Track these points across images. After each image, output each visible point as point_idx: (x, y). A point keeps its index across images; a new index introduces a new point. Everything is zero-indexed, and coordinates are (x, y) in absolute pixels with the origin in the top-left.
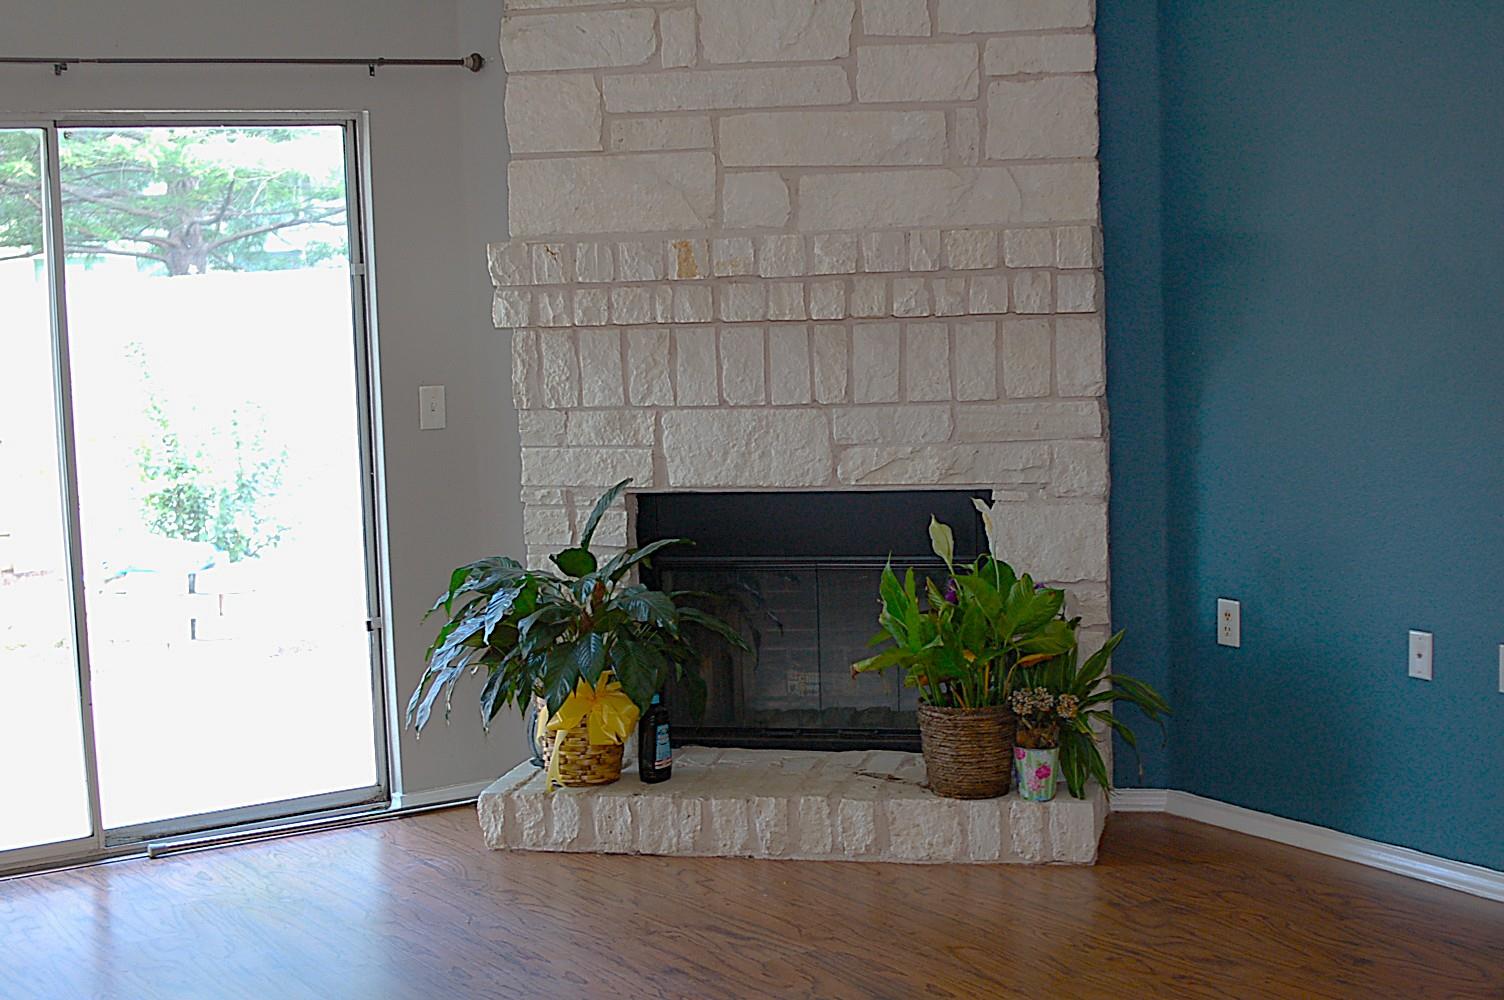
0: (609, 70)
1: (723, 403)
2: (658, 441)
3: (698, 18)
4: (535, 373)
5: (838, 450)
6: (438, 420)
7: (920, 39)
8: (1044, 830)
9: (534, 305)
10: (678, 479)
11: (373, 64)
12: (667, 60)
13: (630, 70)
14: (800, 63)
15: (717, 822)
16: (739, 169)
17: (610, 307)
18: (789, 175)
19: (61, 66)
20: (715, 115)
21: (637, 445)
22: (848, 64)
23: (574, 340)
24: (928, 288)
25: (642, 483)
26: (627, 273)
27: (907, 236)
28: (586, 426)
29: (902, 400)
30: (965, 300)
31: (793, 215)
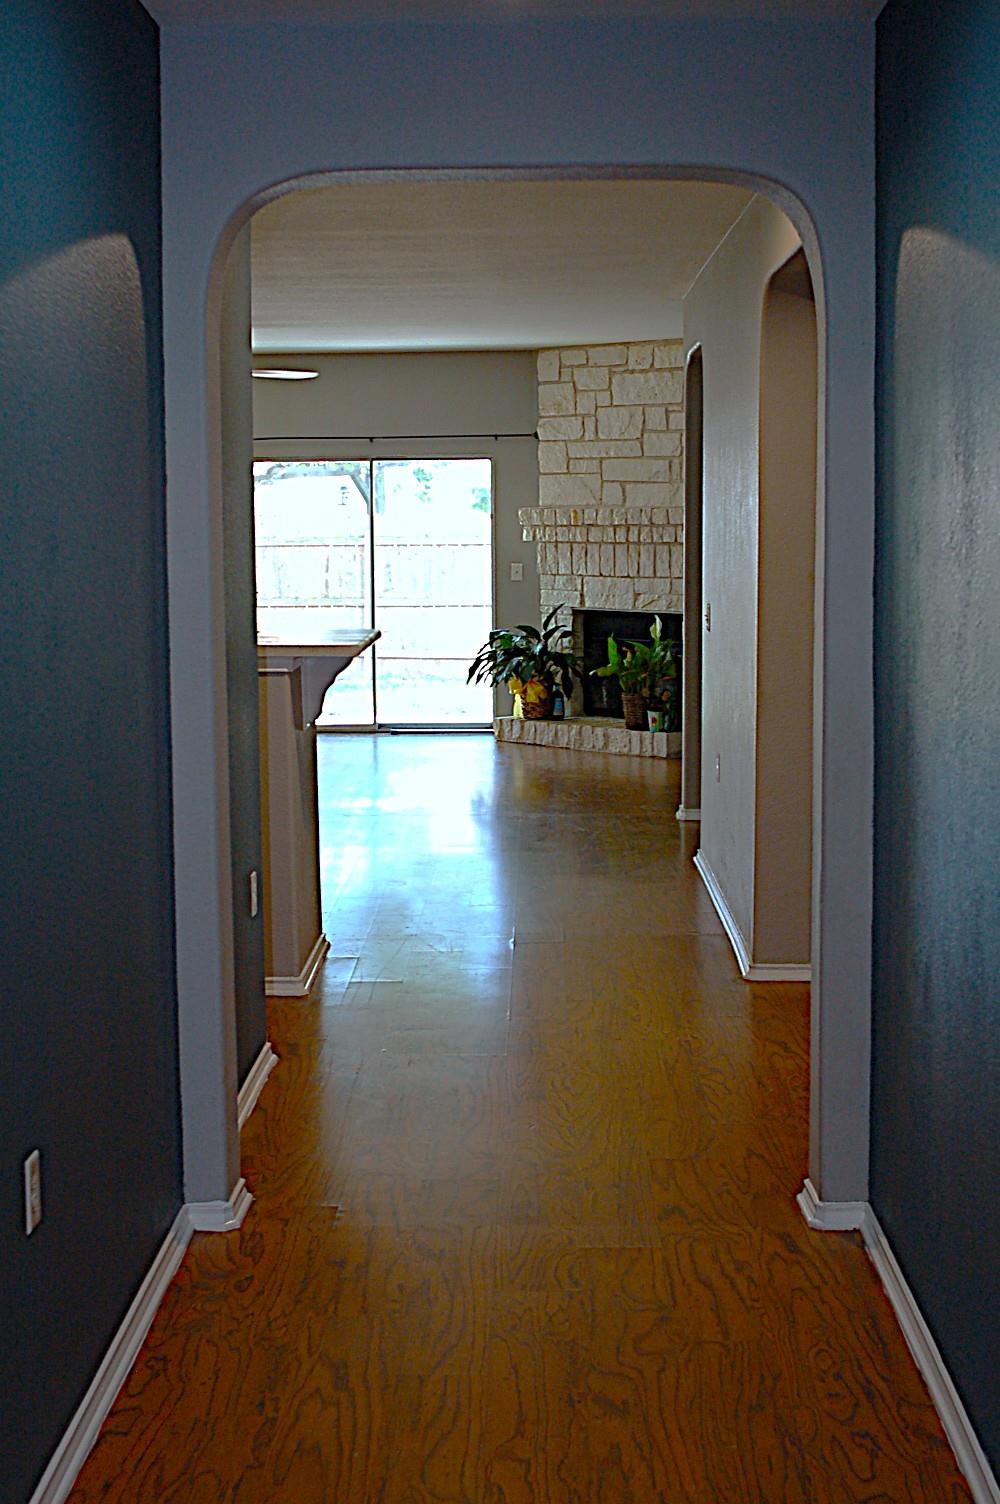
0: (571, 441)
1: (601, 575)
2: (582, 588)
3: (597, 420)
4: (544, 559)
5: (637, 595)
6: (519, 578)
7: (663, 431)
8: (652, 743)
9: (535, 531)
10: (588, 605)
11: (496, 436)
12: (587, 438)
13: (576, 441)
14: (625, 440)
15: (560, 734)
16: (608, 481)
17: (556, 534)
18: (623, 484)
19: (371, 439)
20: (601, 460)
21: (576, 590)
22: (640, 440)
23: (556, 547)
24: (651, 531)
25: (577, 605)
26: (559, 523)
27: (641, 510)
28: (560, 580)
29: (655, 577)
30: (661, 537)
31: (624, 501)
